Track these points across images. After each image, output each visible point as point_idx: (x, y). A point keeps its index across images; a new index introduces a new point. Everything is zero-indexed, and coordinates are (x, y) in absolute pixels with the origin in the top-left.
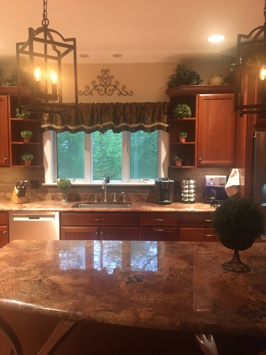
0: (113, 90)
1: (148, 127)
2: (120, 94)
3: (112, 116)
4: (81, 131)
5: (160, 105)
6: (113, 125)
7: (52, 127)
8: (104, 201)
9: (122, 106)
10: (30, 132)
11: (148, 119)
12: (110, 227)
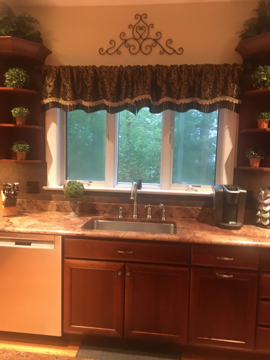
0: (152, 46)
1: (206, 104)
2: (163, 52)
3: (149, 86)
4: (101, 110)
5: (227, 70)
6: (150, 100)
7: (58, 103)
8: (133, 216)
9: (166, 70)
10: (24, 109)
11: (207, 90)
12: (142, 265)
